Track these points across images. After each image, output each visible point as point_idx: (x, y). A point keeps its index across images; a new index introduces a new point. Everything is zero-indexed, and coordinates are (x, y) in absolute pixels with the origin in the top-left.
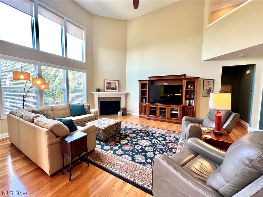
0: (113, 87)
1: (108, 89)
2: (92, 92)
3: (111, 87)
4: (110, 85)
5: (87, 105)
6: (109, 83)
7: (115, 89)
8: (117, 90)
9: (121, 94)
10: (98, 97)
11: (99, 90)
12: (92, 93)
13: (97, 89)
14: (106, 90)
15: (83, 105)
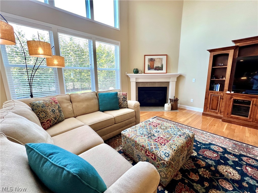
0: (157, 66)
1: (149, 69)
2: (128, 74)
3: (155, 66)
4: (154, 63)
5: (121, 93)
6: (152, 60)
7: (161, 69)
8: (164, 71)
9: (170, 77)
10: (135, 81)
11: (137, 72)
12: (128, 76)
13: (134, 69)
14: (147, 71)
15: (117, 94)
